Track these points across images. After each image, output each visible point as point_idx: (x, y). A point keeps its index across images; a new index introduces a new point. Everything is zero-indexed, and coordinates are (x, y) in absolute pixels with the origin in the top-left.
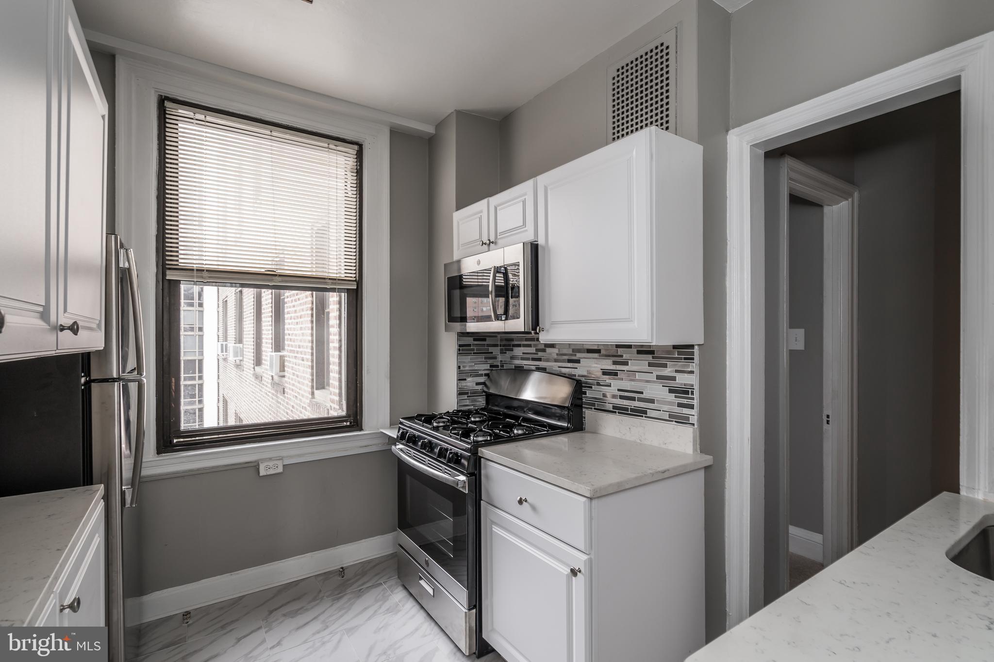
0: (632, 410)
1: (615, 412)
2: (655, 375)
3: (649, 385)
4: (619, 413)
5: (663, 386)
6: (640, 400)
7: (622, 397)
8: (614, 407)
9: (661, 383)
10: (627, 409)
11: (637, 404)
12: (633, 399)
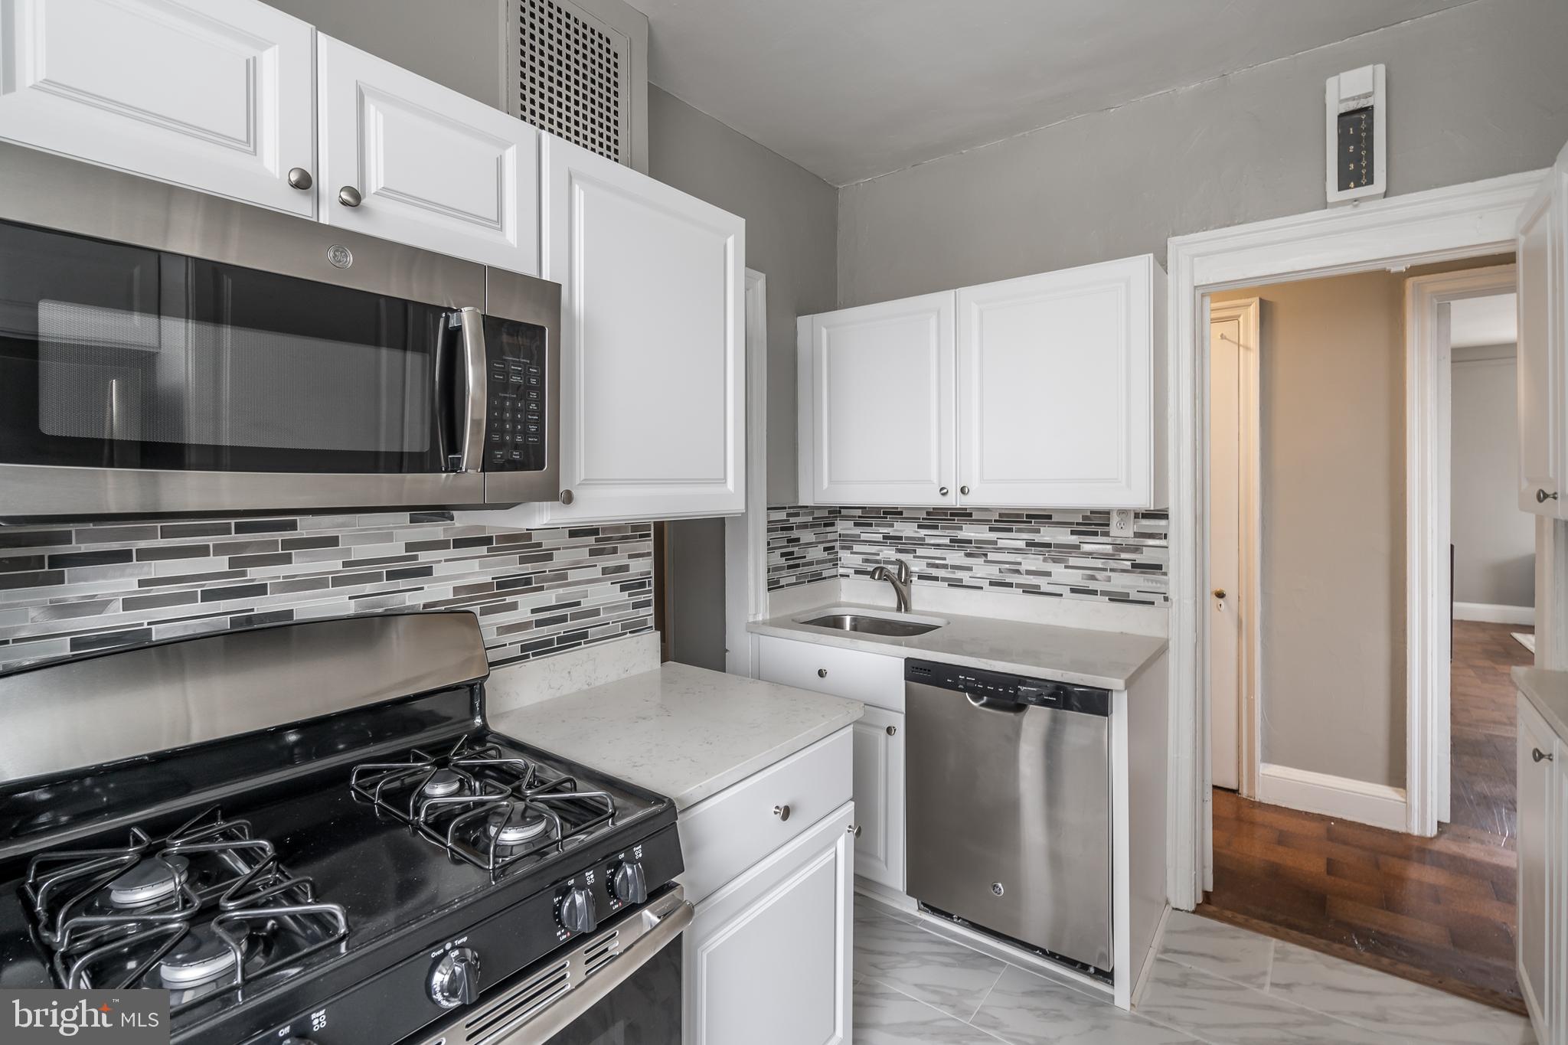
0: (560, 640)
1: (527, 657)
2: (599, 569)
3: (590, 588)
4: (534, 655)
5: (612, 583)
6: (575, 617)
7: (540, 623)
8: (524, 648)
9: (610, 579)
10: (550, 642)
11: (571, 625)
12: (563, 619)
